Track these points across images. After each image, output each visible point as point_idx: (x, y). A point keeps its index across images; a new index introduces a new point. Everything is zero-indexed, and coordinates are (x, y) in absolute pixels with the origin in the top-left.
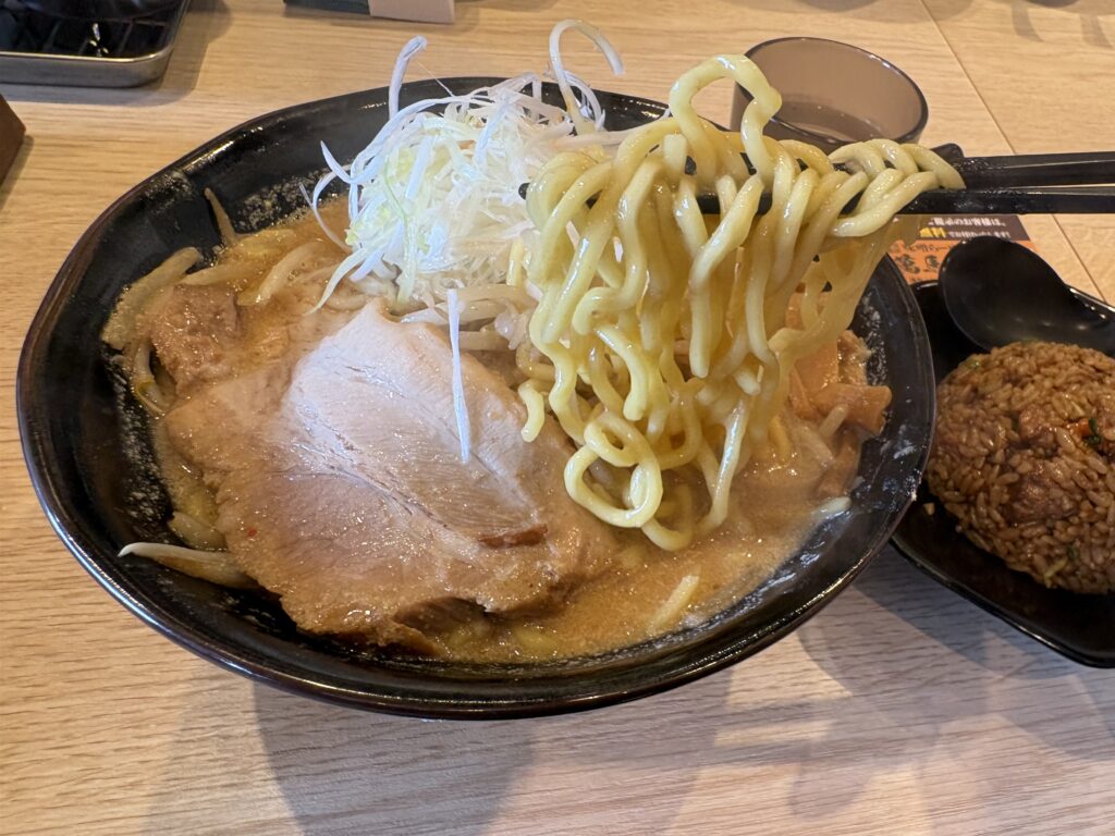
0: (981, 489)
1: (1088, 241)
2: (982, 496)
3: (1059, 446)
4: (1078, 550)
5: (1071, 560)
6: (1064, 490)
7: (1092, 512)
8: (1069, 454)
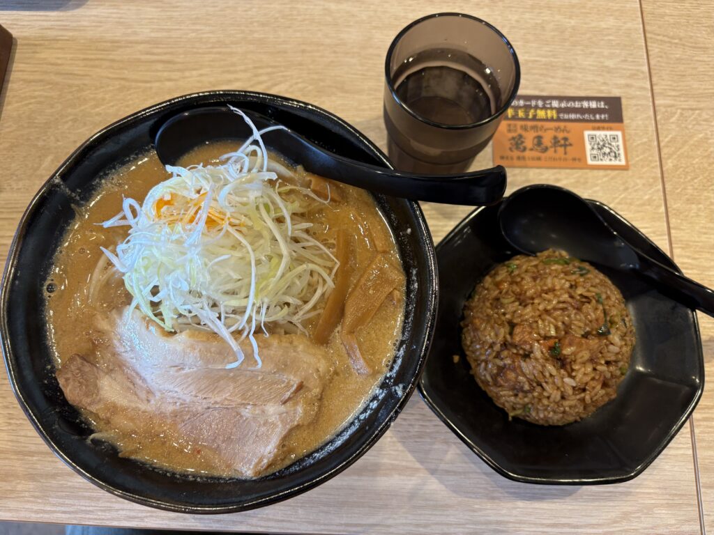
0: (483, 361)
1: (673, 123)
2: (483, 365)
3: (532, 352)
4: (530, 409)
5: (524, 411)
6: (527, 378)
7: (541, 394)
8: (536, 359)
